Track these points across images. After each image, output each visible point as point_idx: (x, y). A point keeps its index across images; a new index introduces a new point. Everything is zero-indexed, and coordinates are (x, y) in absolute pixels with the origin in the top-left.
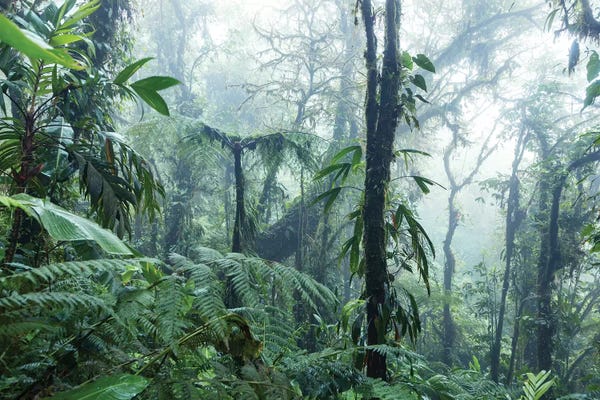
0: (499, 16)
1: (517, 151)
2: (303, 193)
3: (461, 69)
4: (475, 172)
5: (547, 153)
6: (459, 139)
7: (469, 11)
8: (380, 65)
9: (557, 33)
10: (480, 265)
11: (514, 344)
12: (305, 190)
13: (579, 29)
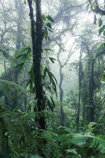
0: (71, 7)
1: (81, 53)
2: (5, 71)
3: (60, 25)
4: (68, 60)
5: (89, 53)
6: (62, 49)
7: (62, 4)
8: (35, 18)
9: (90, 12)
10: (72, 91)
11: (83, 116)
12: (6, 70)
13: (95, 11)
